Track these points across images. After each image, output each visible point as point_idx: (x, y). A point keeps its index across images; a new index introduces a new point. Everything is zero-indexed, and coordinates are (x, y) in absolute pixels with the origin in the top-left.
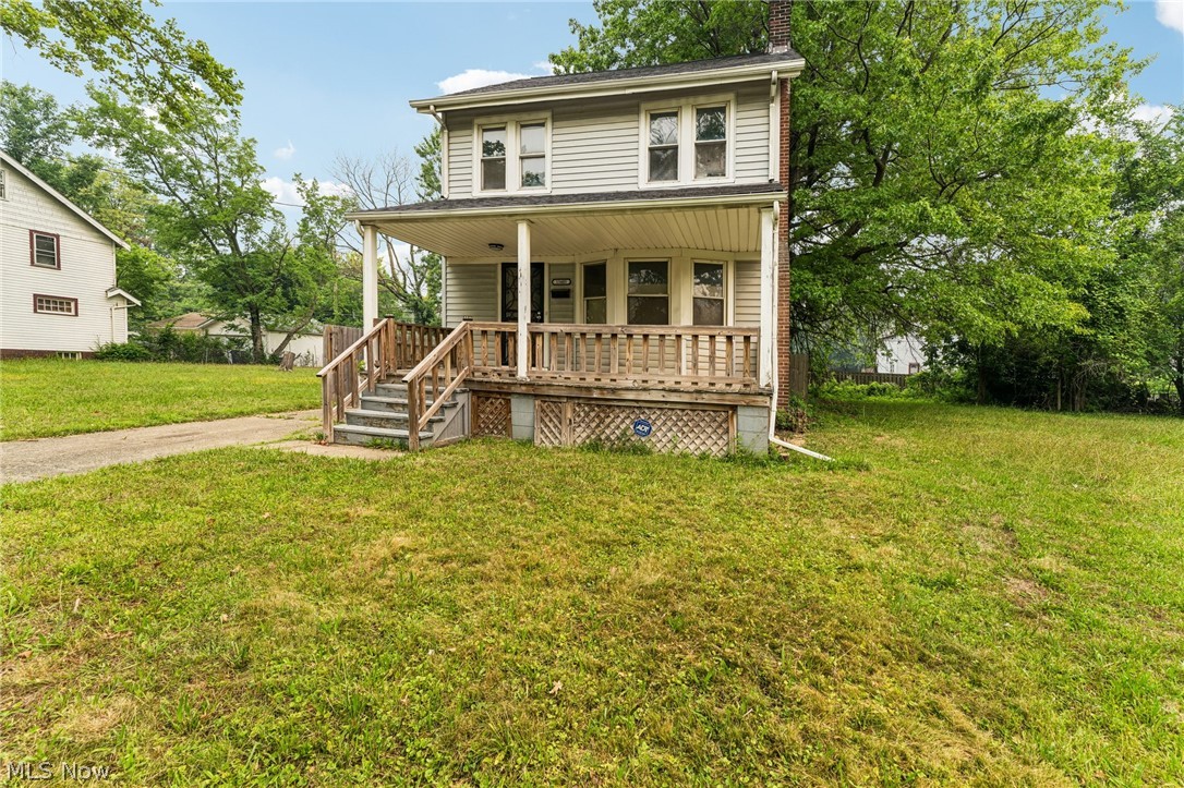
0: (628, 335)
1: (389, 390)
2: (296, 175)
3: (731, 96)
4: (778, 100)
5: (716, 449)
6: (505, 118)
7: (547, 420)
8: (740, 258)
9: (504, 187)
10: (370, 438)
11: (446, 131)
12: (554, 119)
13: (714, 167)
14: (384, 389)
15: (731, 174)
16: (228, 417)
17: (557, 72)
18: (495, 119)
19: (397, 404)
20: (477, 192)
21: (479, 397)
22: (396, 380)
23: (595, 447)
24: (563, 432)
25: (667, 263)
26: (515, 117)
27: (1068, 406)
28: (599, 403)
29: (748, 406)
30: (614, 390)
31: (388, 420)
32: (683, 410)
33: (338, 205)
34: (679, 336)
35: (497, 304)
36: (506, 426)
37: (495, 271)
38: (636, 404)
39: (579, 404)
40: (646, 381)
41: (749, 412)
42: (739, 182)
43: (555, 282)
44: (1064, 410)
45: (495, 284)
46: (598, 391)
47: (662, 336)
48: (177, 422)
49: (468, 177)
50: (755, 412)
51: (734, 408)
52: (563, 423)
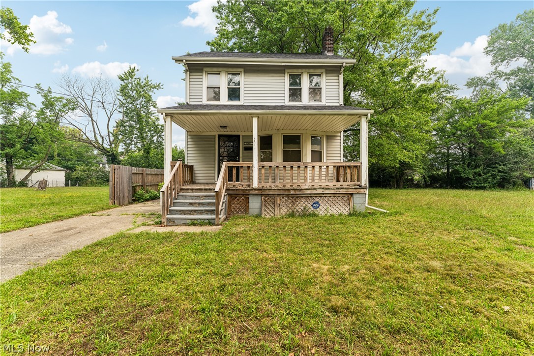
0: (305, 167)
1: (186, 197)
2: (37, 85)
3: (323, 70)
4: (342, 74)
5: (345, 211)
6: (220, 69)
7: (267, 205)
8: (328, 134)
9: (219, 100)
10: (190, 221)
11: (188, 72)
12: (245, 72)
13: (318, 98)
14: (182, 196)
15: (324, 101)
16: (70, 217)
17: (212, 51)
18: (215, 69)
19: (195, 203)
20: (205, 102)
21: (231, 197)
22: (185, 191)
23: (292, 215)
24: (276, 210)
25: (300, 136)
26: (225, 69)
27: (398, 187)
28: (293, 195)
29: (358, 193)
30: (301, 190)
31: (195, 211)
32: (330, 197)
33: (64, 101)
34: (328, 166)
35: (215, 153)
36: (246, 210)
37: (215, 138)
38: (310, 196)
39: (283, 197)
40: (314, 186)
41: (358, 196)
42: (328, 104)
43: (245, 143)
44: (397, 188)
45: (215, 144)
46: (293, 191)
47: (320, 166)
48: (44, 223)
49: (201, 94)
50: (361, 196)
51: (352, 194)
52: (276, 206)
